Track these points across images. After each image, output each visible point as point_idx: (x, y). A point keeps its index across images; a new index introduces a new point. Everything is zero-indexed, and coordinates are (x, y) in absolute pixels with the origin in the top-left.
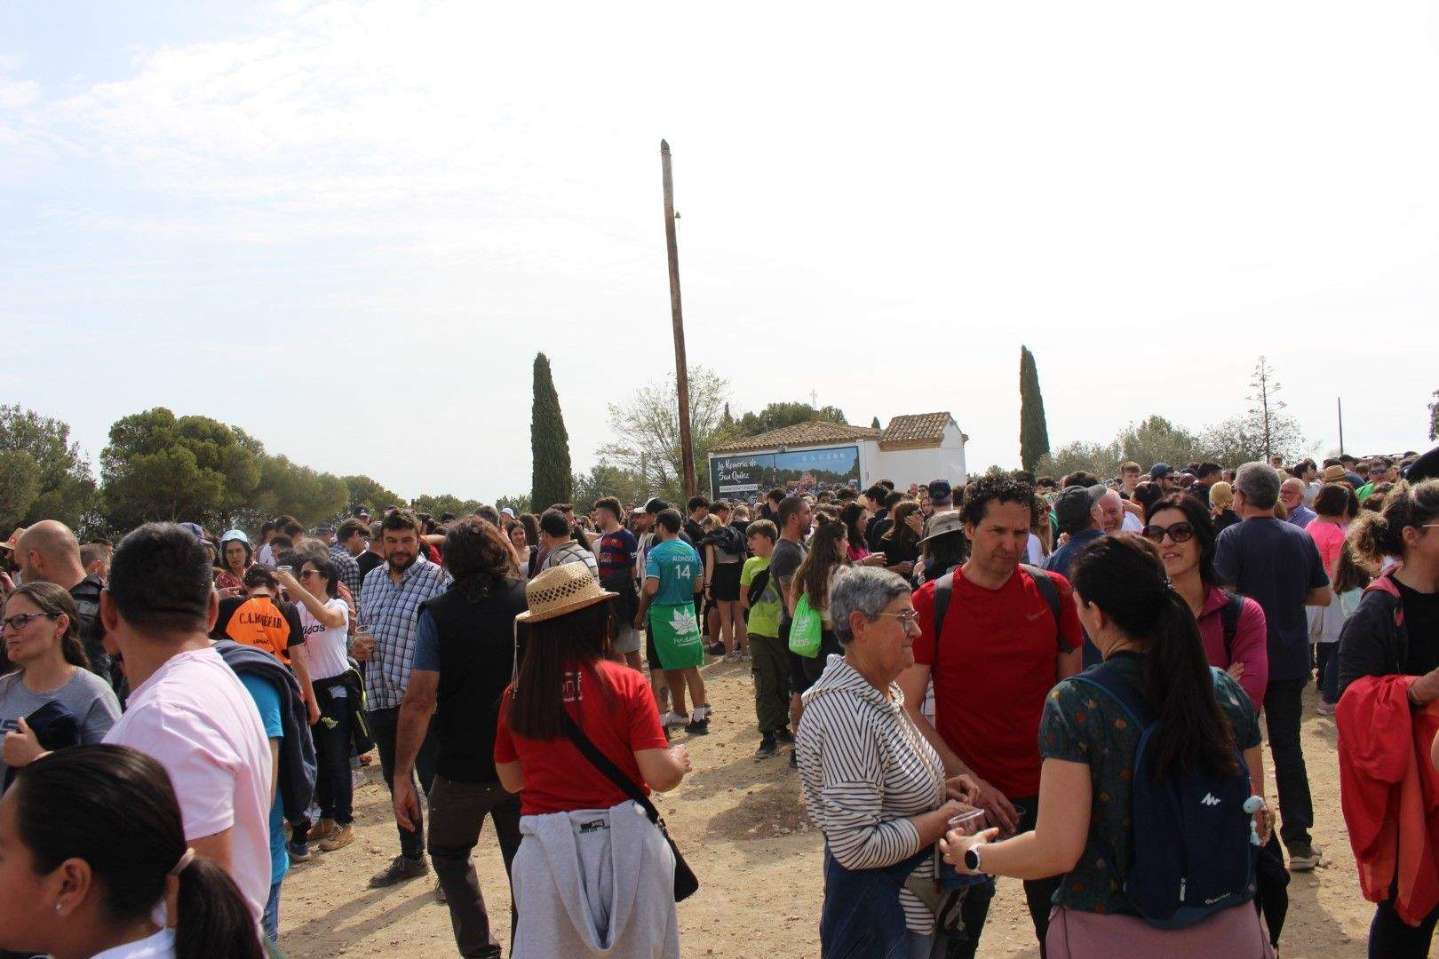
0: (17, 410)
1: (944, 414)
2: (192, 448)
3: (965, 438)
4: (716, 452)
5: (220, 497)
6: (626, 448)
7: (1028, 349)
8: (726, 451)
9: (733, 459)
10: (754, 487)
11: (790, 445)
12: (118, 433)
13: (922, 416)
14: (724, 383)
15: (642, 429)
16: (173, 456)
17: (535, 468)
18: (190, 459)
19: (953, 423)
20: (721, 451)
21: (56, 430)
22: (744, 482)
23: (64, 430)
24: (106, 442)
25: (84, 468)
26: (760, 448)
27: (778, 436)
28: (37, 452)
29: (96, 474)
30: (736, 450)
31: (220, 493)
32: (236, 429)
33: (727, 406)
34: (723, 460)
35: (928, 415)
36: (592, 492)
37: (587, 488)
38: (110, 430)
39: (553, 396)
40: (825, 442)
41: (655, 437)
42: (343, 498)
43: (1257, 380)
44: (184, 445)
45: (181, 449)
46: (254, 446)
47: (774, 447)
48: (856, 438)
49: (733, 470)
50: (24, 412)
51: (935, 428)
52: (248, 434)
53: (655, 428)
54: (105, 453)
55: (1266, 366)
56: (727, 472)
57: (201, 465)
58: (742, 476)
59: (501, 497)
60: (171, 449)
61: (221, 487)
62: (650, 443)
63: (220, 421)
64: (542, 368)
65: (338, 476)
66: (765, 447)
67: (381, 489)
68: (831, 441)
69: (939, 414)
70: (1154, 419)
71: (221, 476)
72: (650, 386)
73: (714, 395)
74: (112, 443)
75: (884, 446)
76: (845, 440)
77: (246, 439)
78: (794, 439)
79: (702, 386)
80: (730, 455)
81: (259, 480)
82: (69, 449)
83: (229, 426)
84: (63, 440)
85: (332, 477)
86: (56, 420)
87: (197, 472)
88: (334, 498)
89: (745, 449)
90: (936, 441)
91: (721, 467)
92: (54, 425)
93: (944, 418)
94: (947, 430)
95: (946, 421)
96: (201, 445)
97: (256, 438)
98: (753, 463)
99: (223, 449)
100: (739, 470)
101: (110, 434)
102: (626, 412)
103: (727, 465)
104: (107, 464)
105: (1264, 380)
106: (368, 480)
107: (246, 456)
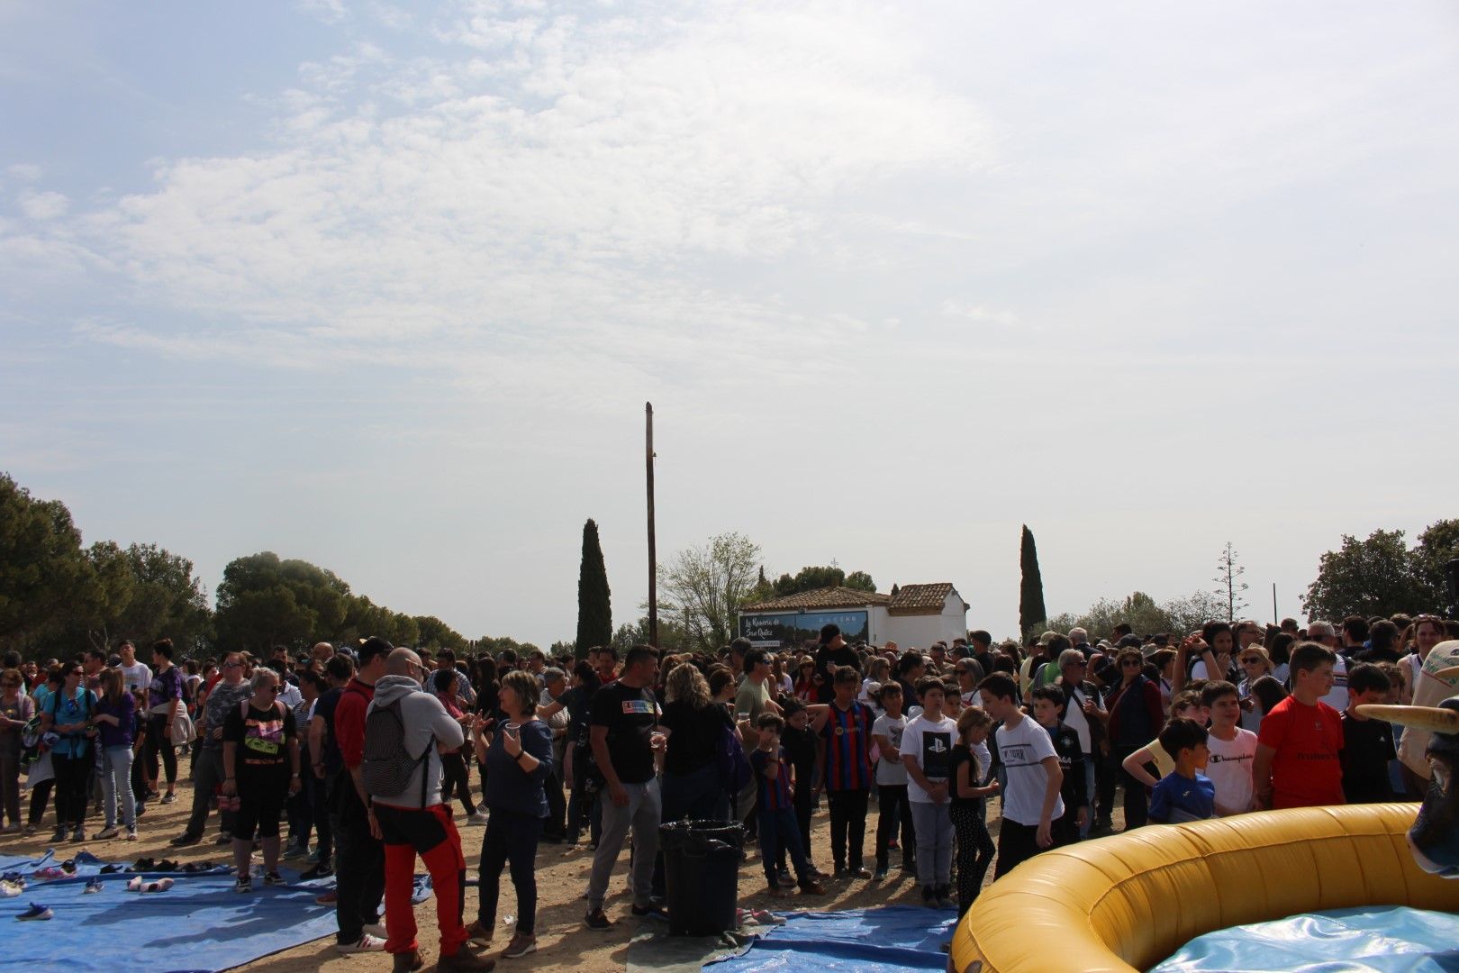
0: (153, 548)
1: (947, 585)
2: (293, 588)
3: (967, 607)
4: (745, 611)
5: (312, 630)
6: (667, 604)
7: (1029, 528)
8: (753, 610)
9: (760, 618)
10: (777, 643)
11: (809, 607)
12: (231, 572)
13: (928, 586)
14: (756, 549)
15: (682, 586)
16: (277, 594)
17: (580, 618)
18: (291, 596)
19: (955, 593)
20: (749, 610)
21: (182, 566)
22: (768, 638)
23: (188, 566)
24: (220, 579)
25: (202, 599)
26: (783, 609)
27: (800, 599)
28: (167, 583)
29: (212, 604)
30: (762, 610)
31: (313, 626)
32: (327, 572)
33: (762, 569)
34: (750, 619)
35: (933, 585)
36: (639, 641)
37: (634, 637)
38: (225, 568)
39: (599, 557)
40: (839, 606)
41: (694, 595)
42: (414, 636)
43: (1225, 564)
44: (287, 585)
45: (284, 589)
46: (343, 587)
47: (795, 608)
48: (866, 603)
49: (759, 627)
50: (158, 550)
51: (937, 597)
52: (338, 577)
53: (695, 586)
54: (220, 589)
55: (1232, 551)
56: (754, 629)
57: (299, 602)
58: (767, 633)
59: (556, 642)
60: (276, 588)
61: (314, 622)
62: (690, 600)
63: (315, 565)
64: (591, 531)
65: (411, 616)
66: (787, 609)
67: (448, 629)
68: (844, 606)
69: (942, 584)
70: (1137, 595)
71: (315, 612)
72: (691, 548)
73: (747, 559)
74: (226, 579)
75: (893, 611)
76: (856, 605)
77: (335, 581)
78: (814, 602)
79: (737, 551)
80: (757, 614)
81: (344, 618)
82: (192, 582)
83: (322, 569)
84: (187, 575)
85: (406, 617)
86: (182, 558)
87: (295, 608)
88: (406, 636)
89: (770, 609)
90: (938, 609)
91: (748, 624)
92: (180, 562)
93: (947, 589)
94: (948, 600)
95: (949, 591)
96: (300, 585)
97: (344, 581)
98: (776, 622)
99: (316, 589)
100: (764, 628)
101: (226, 572)
102: (669, 571)
103: (754, 622)
104: (222, 597)
105: (1230, 563)
106: (436, 620)
107: (336, 597)
